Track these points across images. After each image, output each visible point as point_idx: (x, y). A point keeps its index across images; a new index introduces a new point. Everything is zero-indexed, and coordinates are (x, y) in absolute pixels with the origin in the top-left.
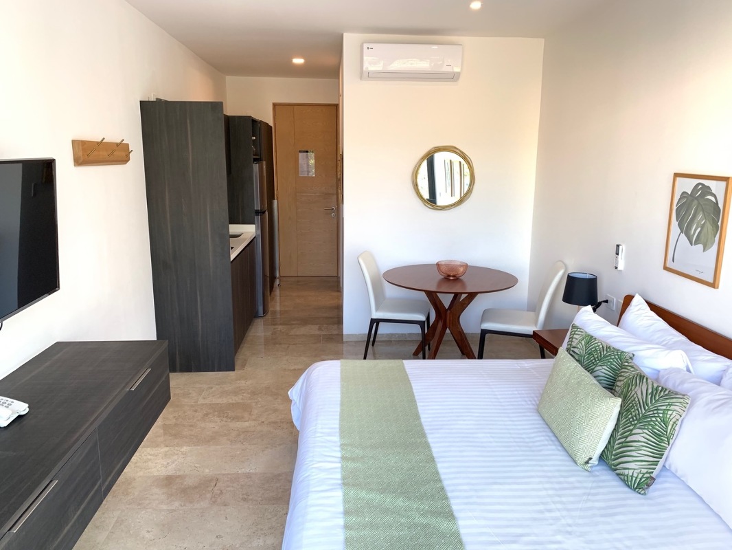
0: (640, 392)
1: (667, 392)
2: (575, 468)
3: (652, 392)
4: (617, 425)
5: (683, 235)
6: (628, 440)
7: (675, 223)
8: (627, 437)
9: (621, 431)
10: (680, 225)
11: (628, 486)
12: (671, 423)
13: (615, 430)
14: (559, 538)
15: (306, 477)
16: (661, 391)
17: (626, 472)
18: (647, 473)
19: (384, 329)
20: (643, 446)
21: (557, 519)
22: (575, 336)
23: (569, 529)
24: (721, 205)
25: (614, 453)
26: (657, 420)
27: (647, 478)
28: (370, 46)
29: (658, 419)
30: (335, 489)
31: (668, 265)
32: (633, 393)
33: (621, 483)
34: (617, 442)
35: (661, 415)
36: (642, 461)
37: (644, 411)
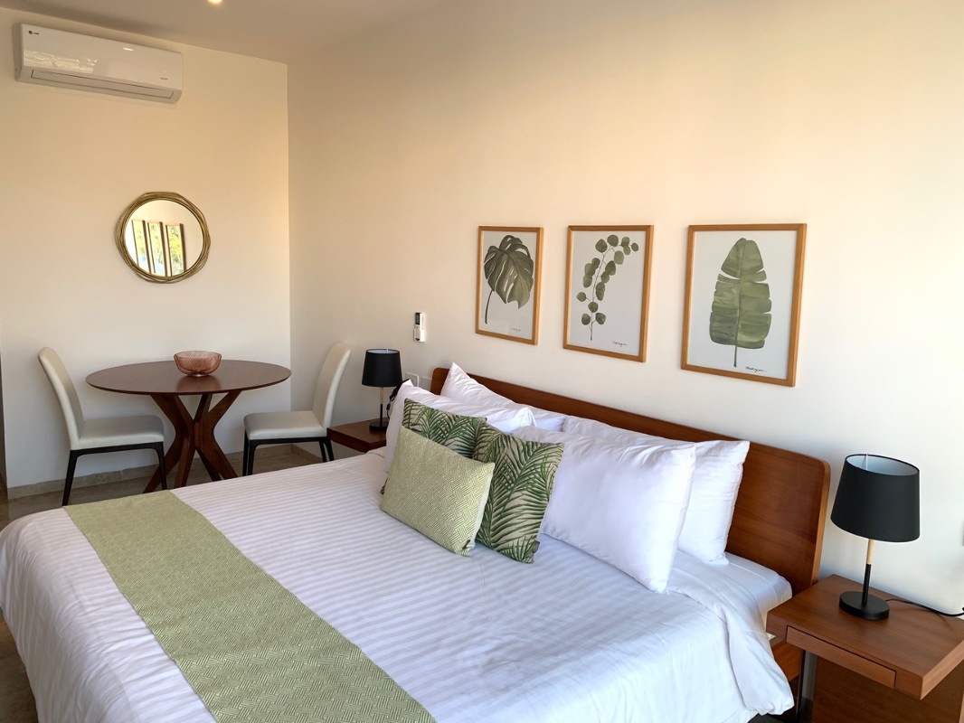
0: (510, 453)
1: (539, 446)
2: (452, 556)
3: (524, 449)
4: (490, 495)
5: (494, 293)
6: (506, 507)
7: (484, 281)
8: (504, 505)
9: (496, 501)
10: (491, 283)
11: (515, 559)
12: (549, 476)
13: (490, 501)
14: (477, 629)
15: (103, 669)
16: (533, 446)
17: (510, 544)
18: (531, 538)
19: (84, 469)
20: (524, 509)
21: (467, 611)
22: (412, 412)
23: (483, 616)
24: (533, 257)
25: (492, 527)
26: (535, 477)
27: (533, 543)
28: (34, 29)
29: (537, 475)
30: (163, 668)
31: (480, 328)
32: (503, 455)
33: (505, 559)
34: (493, 515)
35: (539, 470)
36: (525, 526)
37: (519, 471)
